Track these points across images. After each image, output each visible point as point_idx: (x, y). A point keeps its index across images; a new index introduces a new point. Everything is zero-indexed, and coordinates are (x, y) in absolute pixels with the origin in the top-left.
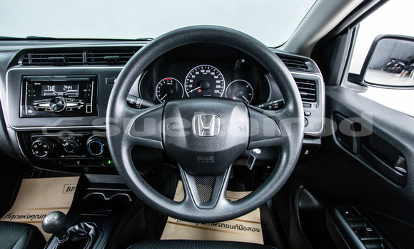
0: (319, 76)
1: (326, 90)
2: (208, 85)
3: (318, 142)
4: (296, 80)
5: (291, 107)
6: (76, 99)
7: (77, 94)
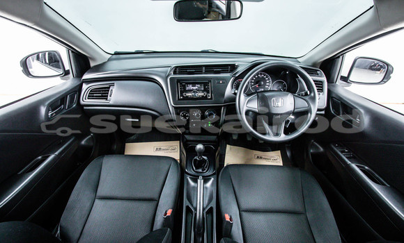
0: (324, 79)
1: (328, 86)
2: (262, 83)
3: (323, 112)
4: (314, 81)
5: (312, 95)
6: (203, 91)
7: (203, 89)
